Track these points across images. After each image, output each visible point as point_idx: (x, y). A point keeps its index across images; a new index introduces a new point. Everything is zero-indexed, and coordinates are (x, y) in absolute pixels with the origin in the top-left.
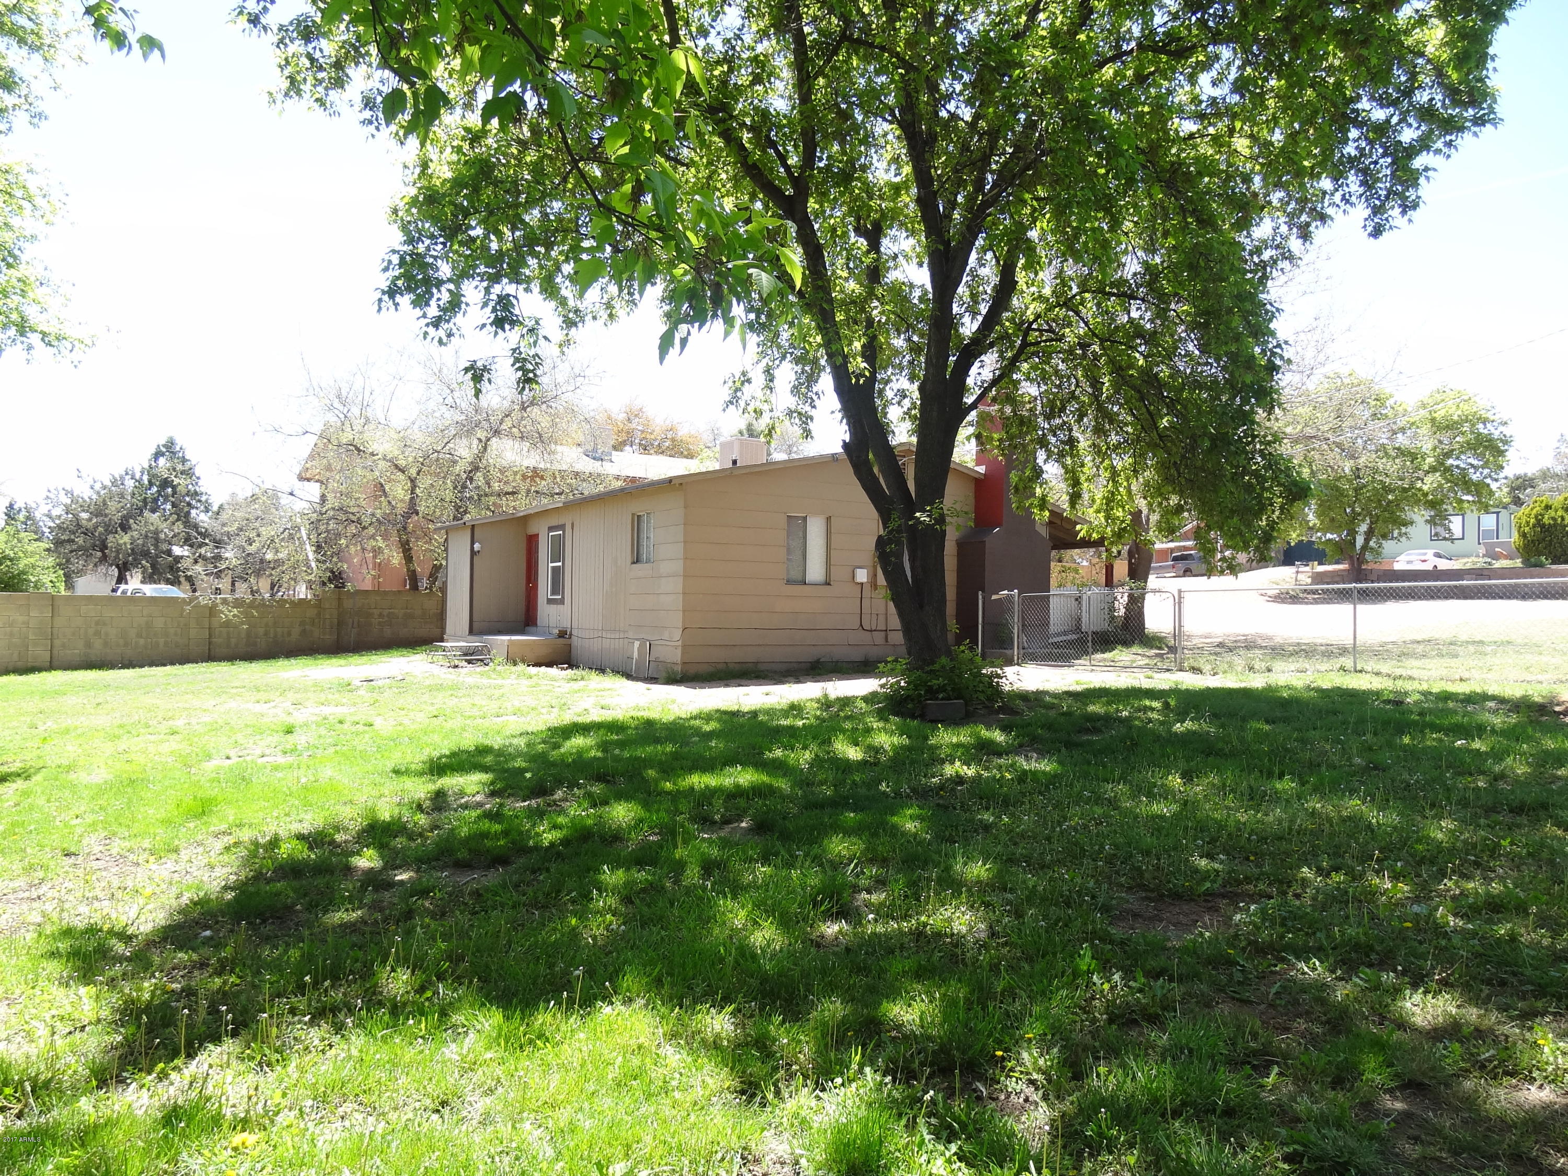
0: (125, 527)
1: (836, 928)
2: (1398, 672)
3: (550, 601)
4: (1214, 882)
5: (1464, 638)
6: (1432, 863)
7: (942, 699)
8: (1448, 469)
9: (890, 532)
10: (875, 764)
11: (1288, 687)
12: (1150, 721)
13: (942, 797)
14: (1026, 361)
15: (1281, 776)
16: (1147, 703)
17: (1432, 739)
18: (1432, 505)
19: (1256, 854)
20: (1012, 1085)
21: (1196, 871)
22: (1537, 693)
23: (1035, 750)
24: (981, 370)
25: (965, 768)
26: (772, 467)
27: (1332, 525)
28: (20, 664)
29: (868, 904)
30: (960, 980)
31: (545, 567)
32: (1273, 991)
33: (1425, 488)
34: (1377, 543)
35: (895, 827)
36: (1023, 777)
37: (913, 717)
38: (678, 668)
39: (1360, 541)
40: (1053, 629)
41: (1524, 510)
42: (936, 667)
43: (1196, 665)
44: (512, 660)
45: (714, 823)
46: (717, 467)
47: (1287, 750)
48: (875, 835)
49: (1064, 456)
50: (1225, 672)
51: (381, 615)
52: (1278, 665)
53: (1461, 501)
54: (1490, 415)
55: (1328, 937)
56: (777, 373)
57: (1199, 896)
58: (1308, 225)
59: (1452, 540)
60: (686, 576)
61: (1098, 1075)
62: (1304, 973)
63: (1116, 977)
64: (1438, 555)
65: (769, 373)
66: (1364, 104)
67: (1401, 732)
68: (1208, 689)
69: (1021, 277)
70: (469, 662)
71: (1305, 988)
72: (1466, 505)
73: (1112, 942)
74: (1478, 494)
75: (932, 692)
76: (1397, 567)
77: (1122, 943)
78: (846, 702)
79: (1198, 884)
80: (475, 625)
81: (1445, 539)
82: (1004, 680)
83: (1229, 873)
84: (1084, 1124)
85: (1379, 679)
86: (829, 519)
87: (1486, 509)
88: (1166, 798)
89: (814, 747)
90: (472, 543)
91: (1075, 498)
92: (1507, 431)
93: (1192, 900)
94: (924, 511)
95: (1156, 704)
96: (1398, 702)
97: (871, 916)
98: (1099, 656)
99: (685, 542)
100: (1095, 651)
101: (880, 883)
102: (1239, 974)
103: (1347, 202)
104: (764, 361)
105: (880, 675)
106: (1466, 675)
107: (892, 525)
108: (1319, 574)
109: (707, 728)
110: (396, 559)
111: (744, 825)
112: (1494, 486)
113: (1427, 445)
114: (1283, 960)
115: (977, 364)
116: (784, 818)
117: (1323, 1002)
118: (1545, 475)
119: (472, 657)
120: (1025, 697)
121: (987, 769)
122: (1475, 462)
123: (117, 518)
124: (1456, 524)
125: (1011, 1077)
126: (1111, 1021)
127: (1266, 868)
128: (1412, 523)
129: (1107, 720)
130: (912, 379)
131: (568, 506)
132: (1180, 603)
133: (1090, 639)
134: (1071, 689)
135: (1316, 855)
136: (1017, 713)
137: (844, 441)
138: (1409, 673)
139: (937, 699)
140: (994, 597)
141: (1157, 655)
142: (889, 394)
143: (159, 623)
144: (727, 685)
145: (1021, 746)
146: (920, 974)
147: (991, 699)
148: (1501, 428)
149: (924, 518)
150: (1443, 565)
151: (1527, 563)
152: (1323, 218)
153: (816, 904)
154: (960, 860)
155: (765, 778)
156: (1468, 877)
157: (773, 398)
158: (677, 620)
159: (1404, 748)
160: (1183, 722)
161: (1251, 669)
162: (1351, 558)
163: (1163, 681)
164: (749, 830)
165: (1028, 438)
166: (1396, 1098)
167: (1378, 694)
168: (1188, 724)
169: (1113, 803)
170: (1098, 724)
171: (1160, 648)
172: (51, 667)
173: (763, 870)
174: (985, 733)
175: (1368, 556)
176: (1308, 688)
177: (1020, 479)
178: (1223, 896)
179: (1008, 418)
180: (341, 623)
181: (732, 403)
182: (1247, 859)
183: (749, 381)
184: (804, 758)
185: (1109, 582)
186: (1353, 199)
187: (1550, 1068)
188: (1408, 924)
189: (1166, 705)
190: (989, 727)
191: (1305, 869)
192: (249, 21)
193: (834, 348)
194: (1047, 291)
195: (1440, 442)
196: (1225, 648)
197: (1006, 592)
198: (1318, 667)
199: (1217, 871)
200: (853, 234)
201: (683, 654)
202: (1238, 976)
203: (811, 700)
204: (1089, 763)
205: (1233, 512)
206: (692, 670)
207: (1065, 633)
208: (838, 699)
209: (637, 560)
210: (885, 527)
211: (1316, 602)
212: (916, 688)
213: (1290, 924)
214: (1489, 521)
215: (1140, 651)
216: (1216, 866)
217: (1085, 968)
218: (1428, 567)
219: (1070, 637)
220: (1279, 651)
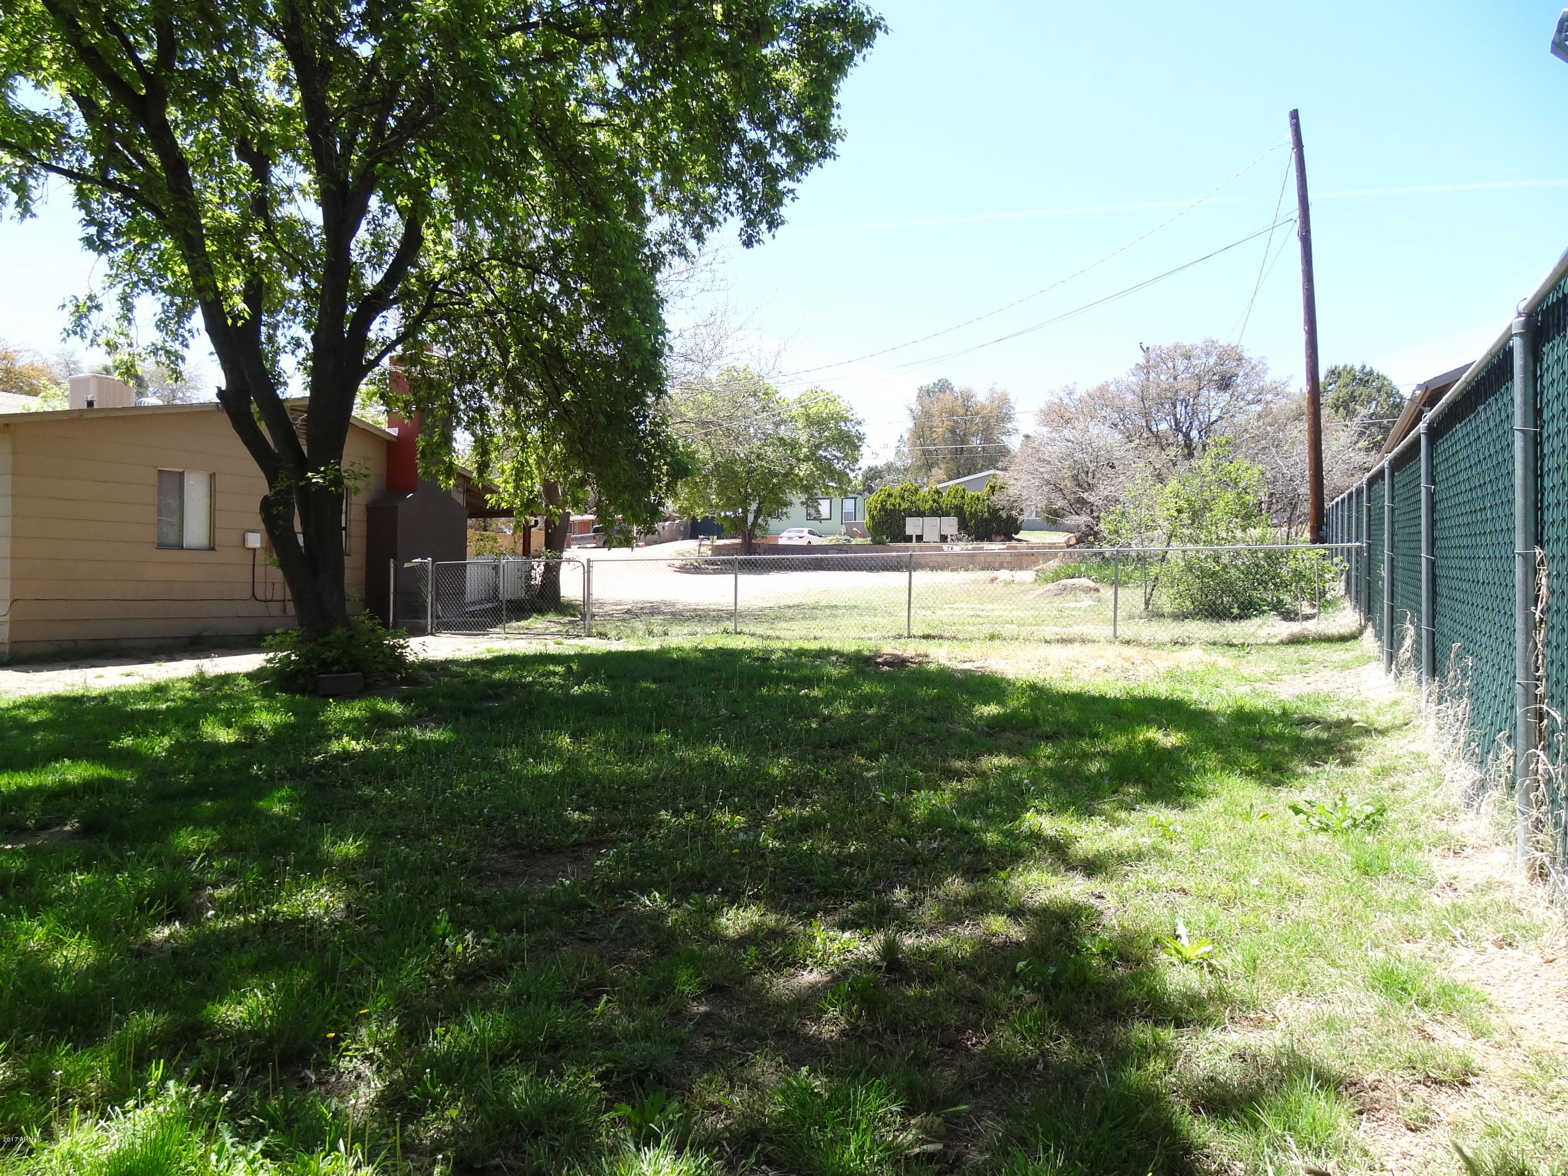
1: (167, 931)
2: (769, 632)
4: (581, 833)
5: (824, 603)
6: (766, 796)
7: (338, 672)
8: (819, 459)
9: (277, 493)
10: (250, 746)
11: (679, 649)
12: (551, 685)
13: (323, 775)
14: (432, 322)
15: (658, 731)
16: (551, 668)
17: (783, 690)
18: (807, 489)
19: (624, 803)
20: (344, 1064)
21: (568, 823)
22: (866, 648)
23: (433, 720)
24: (383, 326)
25: (354, 743)
26: (141, 413)
27: (730, 504)
29: (212, 899)
30: (303, 967)
32: (617, 926)
33: (801, 474)
34: (764, 520)
35: (260, 812)
36: (414, 748)
37: (303, 693)
38: (6, 648)
39: (751, 518)
40: (469, 597)
41: (874, 497)
42: (331, 638)
43: (602, 630)
45: (25, 829)
46: (67, 407)
47: (668, 706)
48: (233, 823)
49: (473, 424)
50: (628, 637)
52: (674, 630)
53: (827, 487)
54: (849, 415)
55: (670, 869)
56: (136, 301)
57: (567, 847)
58: (700, 226)
59: (821, 520)
60: (14, 537)
61: (435, 1037)
62: (645, 906)
63: (469, 937)
64: (811, 533)
65: (126, 303)
66: (743, 124)
67: (761, 684)
68: (609, 653)
69: (428, 234)
71: (642, 919)
72: (831, 490)
73: (474, 904)
74: (840, 481)
75: (325, 666)
76: (781, 542)
77: (485, 902)
78: (226, 679)
79: (568, 836)
81: (815, 519)
82: (408, 650)
83: (597, 823)
84: (410, 1088)
85: (752, 639)
86: (212, 476)
87: (845, 494)
88: (552, 759)
89: (176, 732)
91: (483, 467)
92: (862, 430)
93: (561, 852)
94: (318, 472)
95: (560, 669)
96: (765, 659)
97: (211, 913)
98: (514, 624)
99: (14, 496)
100: (510, 620)
101: (230, 875)
102: (589, 916)
103: (728, 210)
104: (119, 288)
105: (267, 650)
106: (819, 634)
107: (281, 486)
108: (718, 546)
109: (34, 719)
111: (68, 828)
112: (851, 475)
113: (803, 437)
114: (630, 897)
115: (379, 319)
116: (122, 816)
117: (654, 929)
118: (890, 468)
120: (429, 666)
121: (377, 743)
122: (838, 454)
124: (824, 507)
125: (345, 1057)
126: (458, 980)
127: (631, 815)
128: (791, 504)
129: (509, 686)
130: (307, 328)
132: (589, 572)
133: (504, 607)
134: (481, 657)
135: (675, 799)
136: (420, 684)
137: (219, 389)
138: (778, 633)
139: (332, 672)
140: (406, 565)
141: (571, 622)
142: (282, 341)
145: (419, 716)
146: (259, 968)
147: (393, 670)
148: (857, 427)
149: (317, 480)
150: (816, 541)
151: (876, 542)
152: (713, 222)
153: (141, 909)
154: (328, 839)
155: (104, 772)
156: (789, 805)
157: (132, 332)
158: (4, 590)
159: (762, 699)
160: (580, 684)
161: (651, 633)
162: (744, 533)
163: (570, 647)
164: (74, 834)
165: (438, 403)
166: (700, 1004)
167: (749, 652)
168: (586, 687)
169: (501, 767)
170: (500, 690)
171: (575, 616)
173: (79, 878)
174: (381, 706)
175: (757, 532)
176: (696, 649)
177: (427, 444)
178: (589, 845)
179: (416, 380)
181: (75, 333)
182: (616, 808)
183: (98, 307)
184: (161, 745)
185: (526, 552)
186: (732, 208)
187: (819, 955)
188: (736, 851)
189: (569, 669)
190: (386, 699)
191: (663, 812)
193: (202, 281)
194: (453, 253)
195: (812, 436)
196: (631, 614)
197: (419, 560)
198: (707, 630)
199: (586, 822)
200: (234, 156)
201: (11, 631)
202: (587, 917)
203: (183, 679)
204: (485, 729)
205: (626, 487)
207: (480, 602)
208: (218, 678)
210: (271, 486)
211: (715, 572)
212: (308, 661)
213: (640, 863)
214: (849, 505)
215: (555, 619)
216: (587, 817)
217: (441, 933)
218: (804, 542)
219: (487, 606)
220: (678, 616)
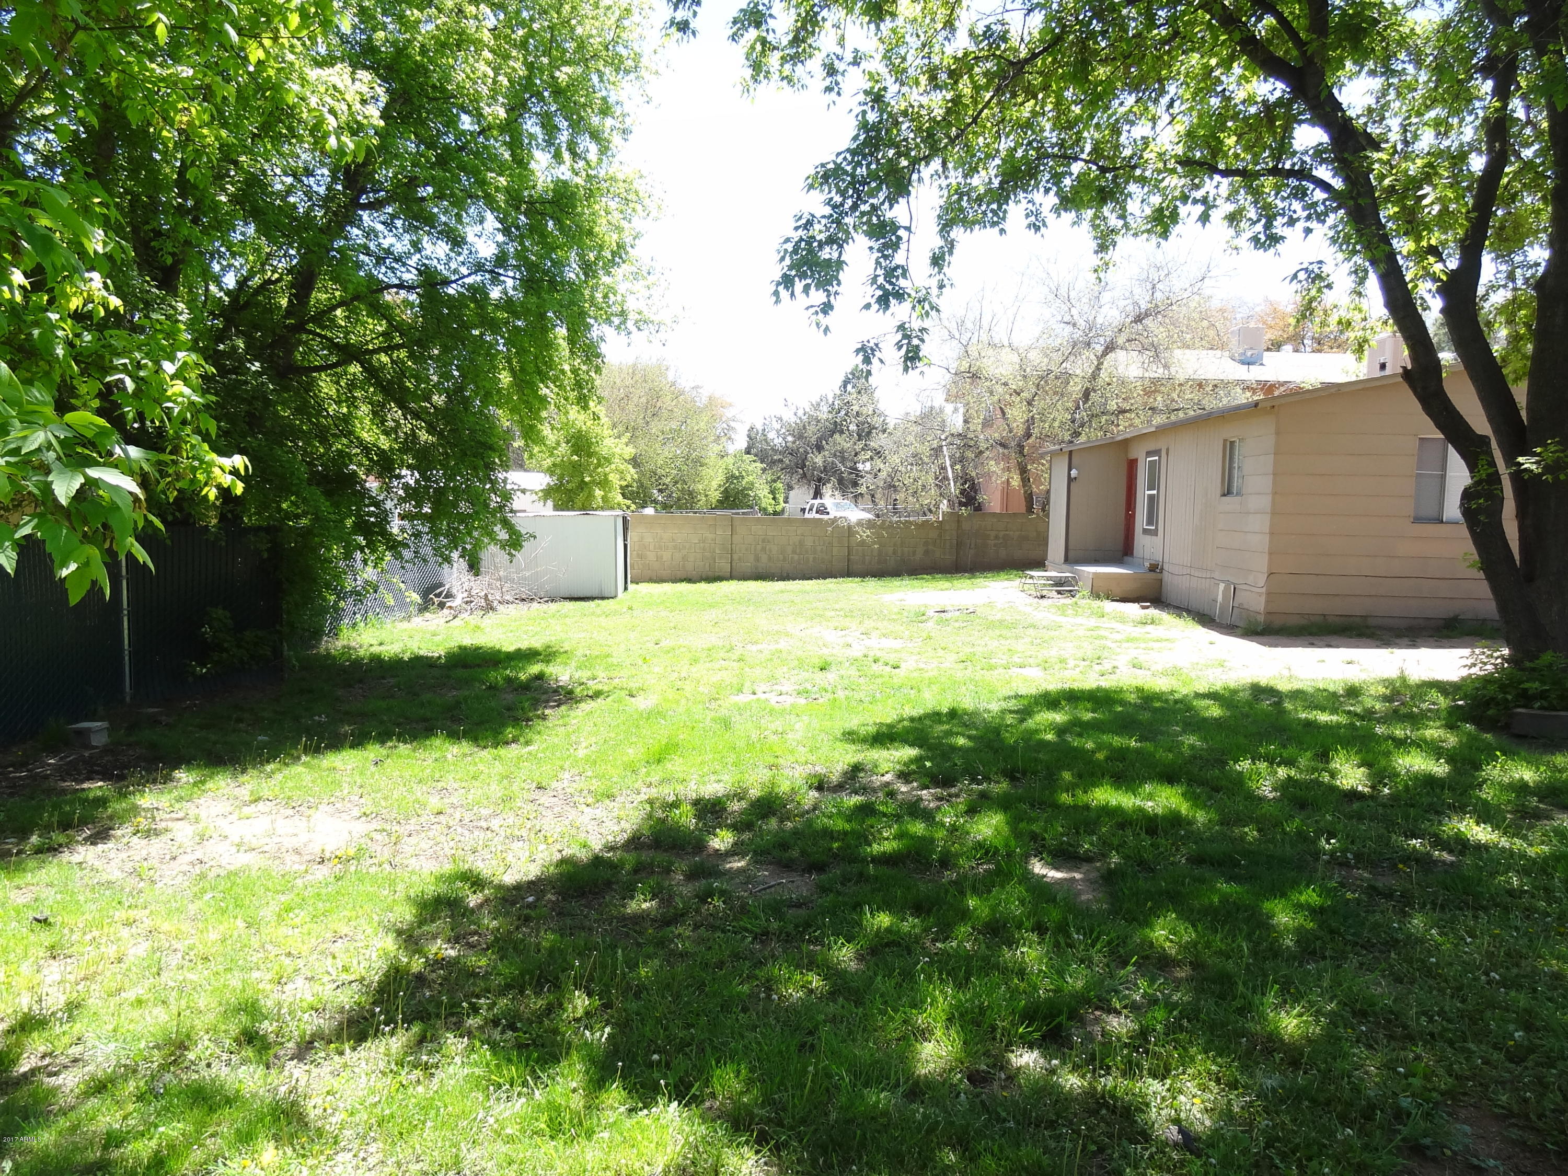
0: (819, 448)
3: (1145, 531)
7: (1540, 708)
9: (1476, 486)
28: (710, 574)
31: (1143, 493)
38: (1261, 618)
44: (1096, 594)
51: (997, 537)
60: (1274, 513)
70: (1059, 592)
80: (1071, 554)
90: (1070, 469)
99: (1274, 474)
107: (1478, 475)
110: (1016, 482)
119: (1062, 586)
123: (813, 440)
131: (1162, 430)
137: (1405, 364)
143: (809, 542)
144: (1312, 645)
149: (1529, 464)
158: (1261, 564)
172: (731, 577)
180: (959, 545)
192: (679, 30)
201: (1267, 602)
203: (1383, 682)
206: (1278, 622)
209: (1227, 492)
212: (1503, 689)
